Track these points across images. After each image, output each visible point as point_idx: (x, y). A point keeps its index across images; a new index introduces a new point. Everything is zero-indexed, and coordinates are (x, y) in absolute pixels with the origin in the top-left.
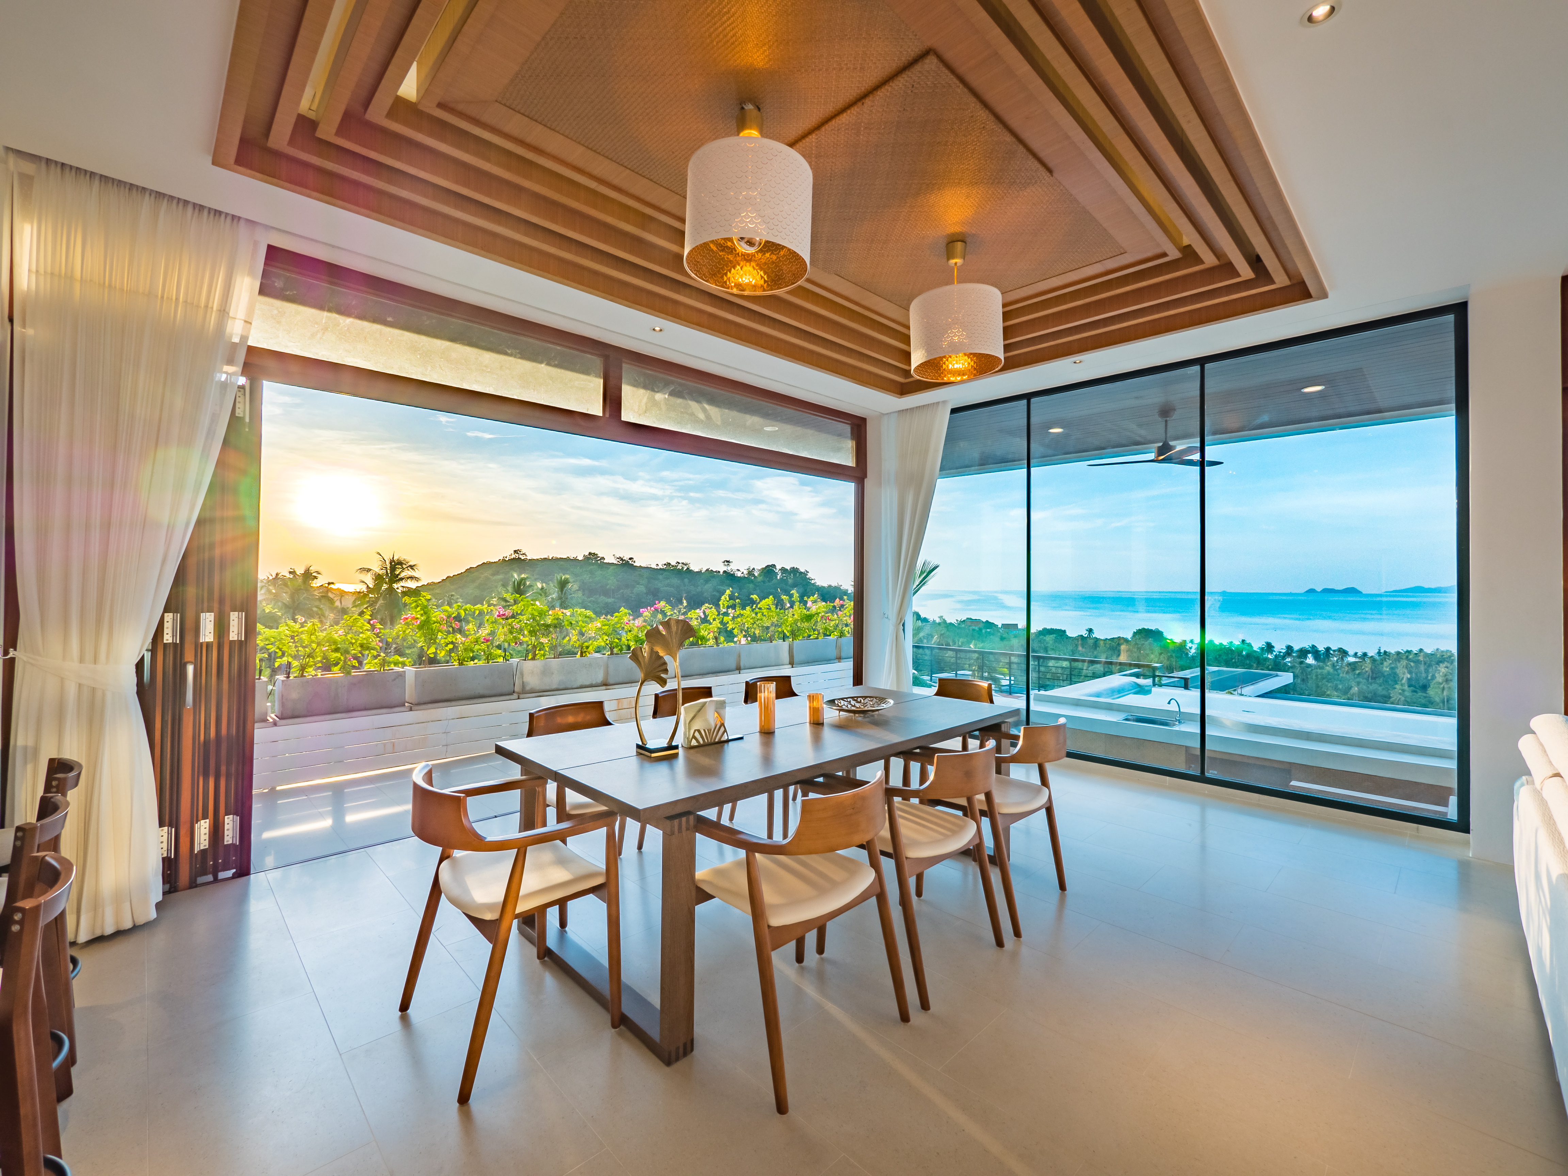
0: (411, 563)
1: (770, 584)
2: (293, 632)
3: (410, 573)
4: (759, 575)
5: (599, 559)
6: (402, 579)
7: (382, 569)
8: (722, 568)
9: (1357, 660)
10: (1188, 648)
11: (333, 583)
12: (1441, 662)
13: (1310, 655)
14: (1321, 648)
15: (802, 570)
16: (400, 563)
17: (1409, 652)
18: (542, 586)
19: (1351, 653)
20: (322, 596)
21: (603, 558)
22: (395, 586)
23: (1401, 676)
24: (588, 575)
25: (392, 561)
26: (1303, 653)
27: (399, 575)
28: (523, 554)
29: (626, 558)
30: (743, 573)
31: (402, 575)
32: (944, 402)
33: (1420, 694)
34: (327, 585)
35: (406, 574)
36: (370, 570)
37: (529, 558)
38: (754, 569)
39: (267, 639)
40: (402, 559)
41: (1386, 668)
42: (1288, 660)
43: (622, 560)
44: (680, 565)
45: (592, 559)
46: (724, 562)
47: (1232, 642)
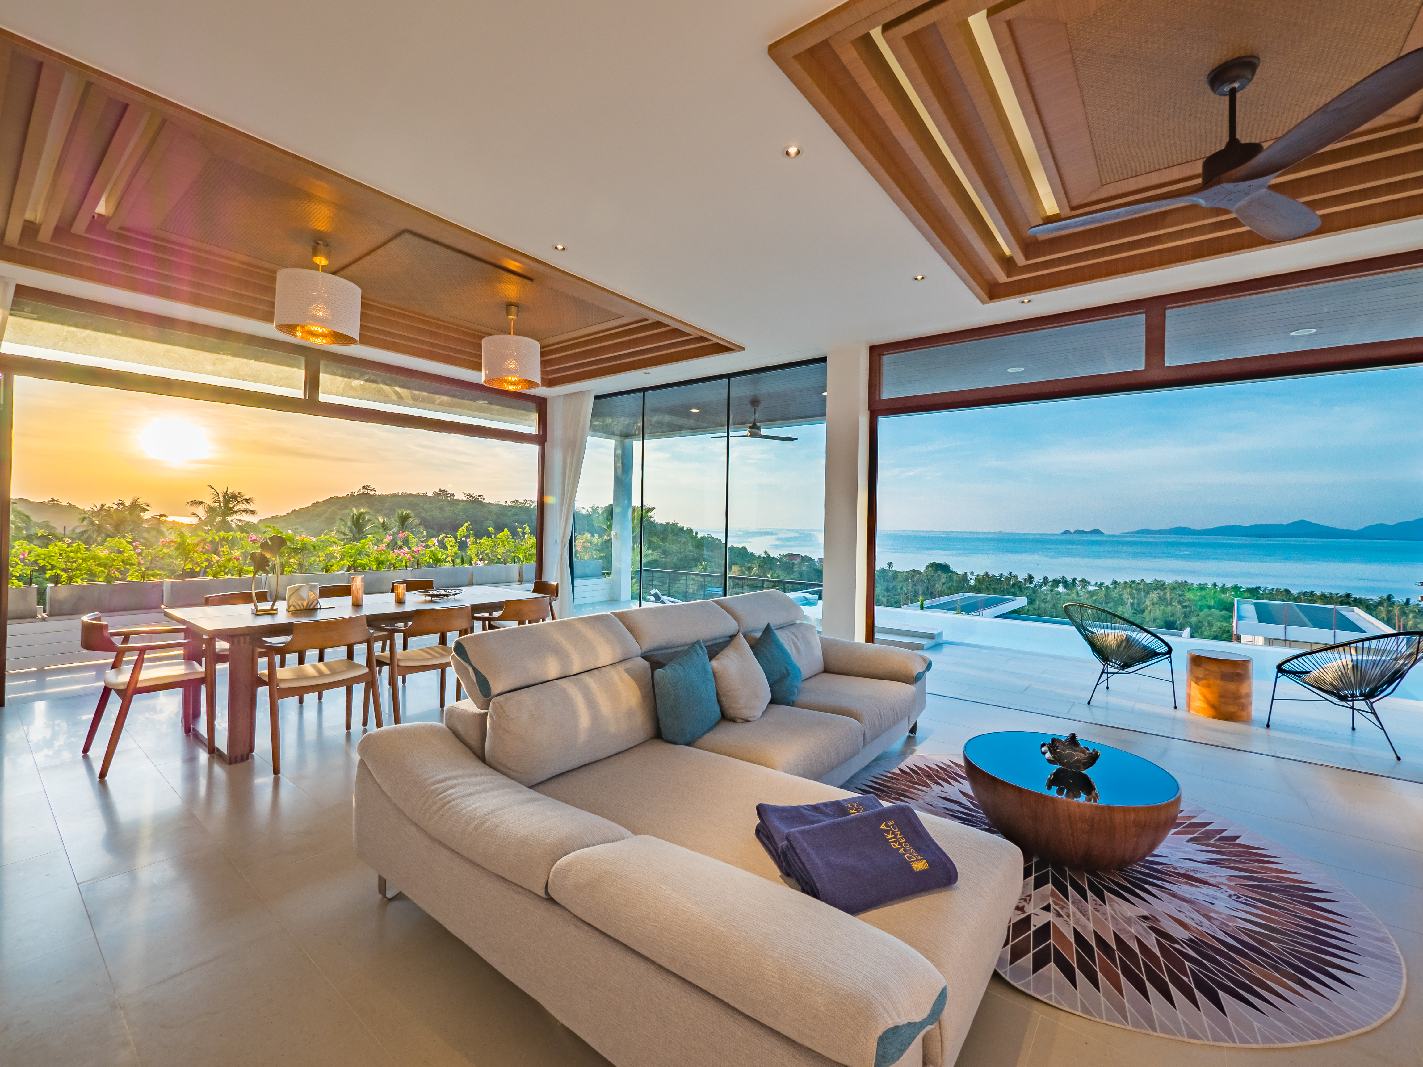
0: (246, 497)
2: (61, 550)
3: (245, 506)
5: (449, 495)
6: (236, 512)
7: (215, 502)
9: (1097, 588)
10: (969, 579)
11: (165, 516)
12: (1156, 590)
13: (1060, 585)
14: (1069, 579)
16: (234, 497)
17: (1133, 582)
18: (384, 521)
19: (1093, 583)
20: (151, 528)
21: (453, 495)
22: (229, 518)
23: (1126, 601)
24: (437, 510)
25: (225, 494)
26: (1056, 583)
27: (233, 508)
28: (372, 490)
29: (476, 495)
30: (587, 511)
31: (237, 508)
32: (588, 391)
33: (1139, 615)
34: (158, 517)
35: (241, 507)
36: (202, 503)
37: (377, 493)
38: (598, 507)
39: (38, 556)
40: (236, 492)
41: (1115, 594)
42: (1044, 588)
43: (472, 496)
44: (529, 502)
45: (442, 496)
47: (1001, 574)
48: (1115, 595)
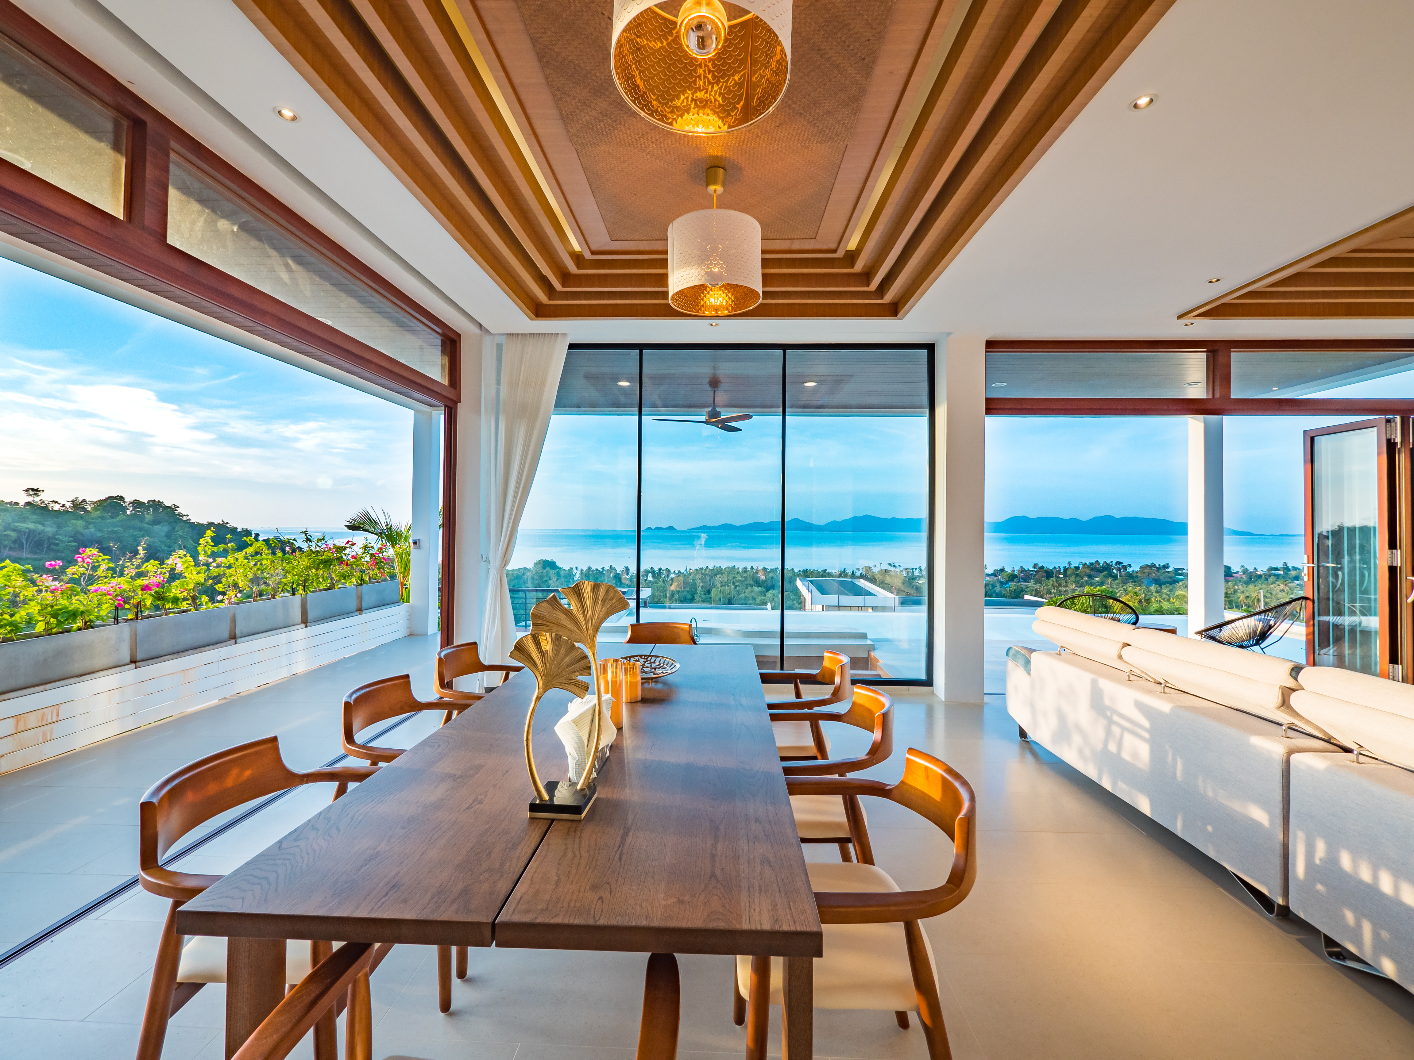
1: (114, 520)
4: (95, 509)
8: (23, 499)
9: (676, 576)
10: (574, 574)
12: (717, 574)
14: (656, 569)
15: (168, 504)
17: (702, 569)
19: (672, 571)
23: (698, 584)
30: (63, 505)
32: (564, 335)
46: (27, 490)
47: (604, 568)
48: (690, 581)
